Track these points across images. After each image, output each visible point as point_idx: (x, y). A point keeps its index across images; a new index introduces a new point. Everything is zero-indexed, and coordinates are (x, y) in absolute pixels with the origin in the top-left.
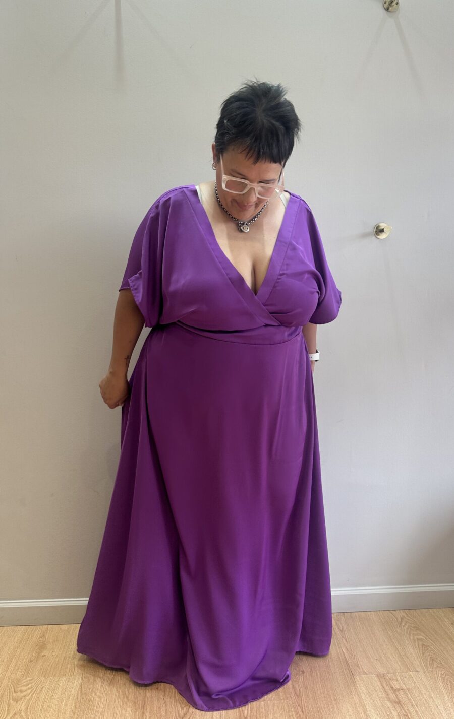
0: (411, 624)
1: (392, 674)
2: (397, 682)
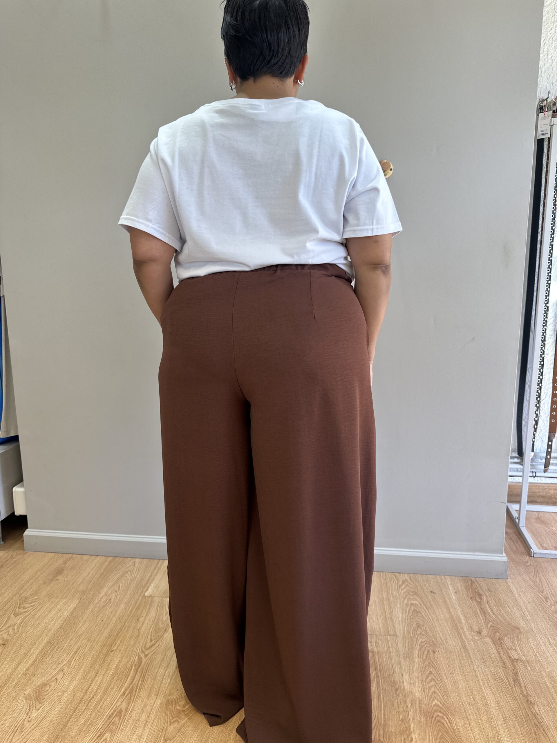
0: (410, 587)
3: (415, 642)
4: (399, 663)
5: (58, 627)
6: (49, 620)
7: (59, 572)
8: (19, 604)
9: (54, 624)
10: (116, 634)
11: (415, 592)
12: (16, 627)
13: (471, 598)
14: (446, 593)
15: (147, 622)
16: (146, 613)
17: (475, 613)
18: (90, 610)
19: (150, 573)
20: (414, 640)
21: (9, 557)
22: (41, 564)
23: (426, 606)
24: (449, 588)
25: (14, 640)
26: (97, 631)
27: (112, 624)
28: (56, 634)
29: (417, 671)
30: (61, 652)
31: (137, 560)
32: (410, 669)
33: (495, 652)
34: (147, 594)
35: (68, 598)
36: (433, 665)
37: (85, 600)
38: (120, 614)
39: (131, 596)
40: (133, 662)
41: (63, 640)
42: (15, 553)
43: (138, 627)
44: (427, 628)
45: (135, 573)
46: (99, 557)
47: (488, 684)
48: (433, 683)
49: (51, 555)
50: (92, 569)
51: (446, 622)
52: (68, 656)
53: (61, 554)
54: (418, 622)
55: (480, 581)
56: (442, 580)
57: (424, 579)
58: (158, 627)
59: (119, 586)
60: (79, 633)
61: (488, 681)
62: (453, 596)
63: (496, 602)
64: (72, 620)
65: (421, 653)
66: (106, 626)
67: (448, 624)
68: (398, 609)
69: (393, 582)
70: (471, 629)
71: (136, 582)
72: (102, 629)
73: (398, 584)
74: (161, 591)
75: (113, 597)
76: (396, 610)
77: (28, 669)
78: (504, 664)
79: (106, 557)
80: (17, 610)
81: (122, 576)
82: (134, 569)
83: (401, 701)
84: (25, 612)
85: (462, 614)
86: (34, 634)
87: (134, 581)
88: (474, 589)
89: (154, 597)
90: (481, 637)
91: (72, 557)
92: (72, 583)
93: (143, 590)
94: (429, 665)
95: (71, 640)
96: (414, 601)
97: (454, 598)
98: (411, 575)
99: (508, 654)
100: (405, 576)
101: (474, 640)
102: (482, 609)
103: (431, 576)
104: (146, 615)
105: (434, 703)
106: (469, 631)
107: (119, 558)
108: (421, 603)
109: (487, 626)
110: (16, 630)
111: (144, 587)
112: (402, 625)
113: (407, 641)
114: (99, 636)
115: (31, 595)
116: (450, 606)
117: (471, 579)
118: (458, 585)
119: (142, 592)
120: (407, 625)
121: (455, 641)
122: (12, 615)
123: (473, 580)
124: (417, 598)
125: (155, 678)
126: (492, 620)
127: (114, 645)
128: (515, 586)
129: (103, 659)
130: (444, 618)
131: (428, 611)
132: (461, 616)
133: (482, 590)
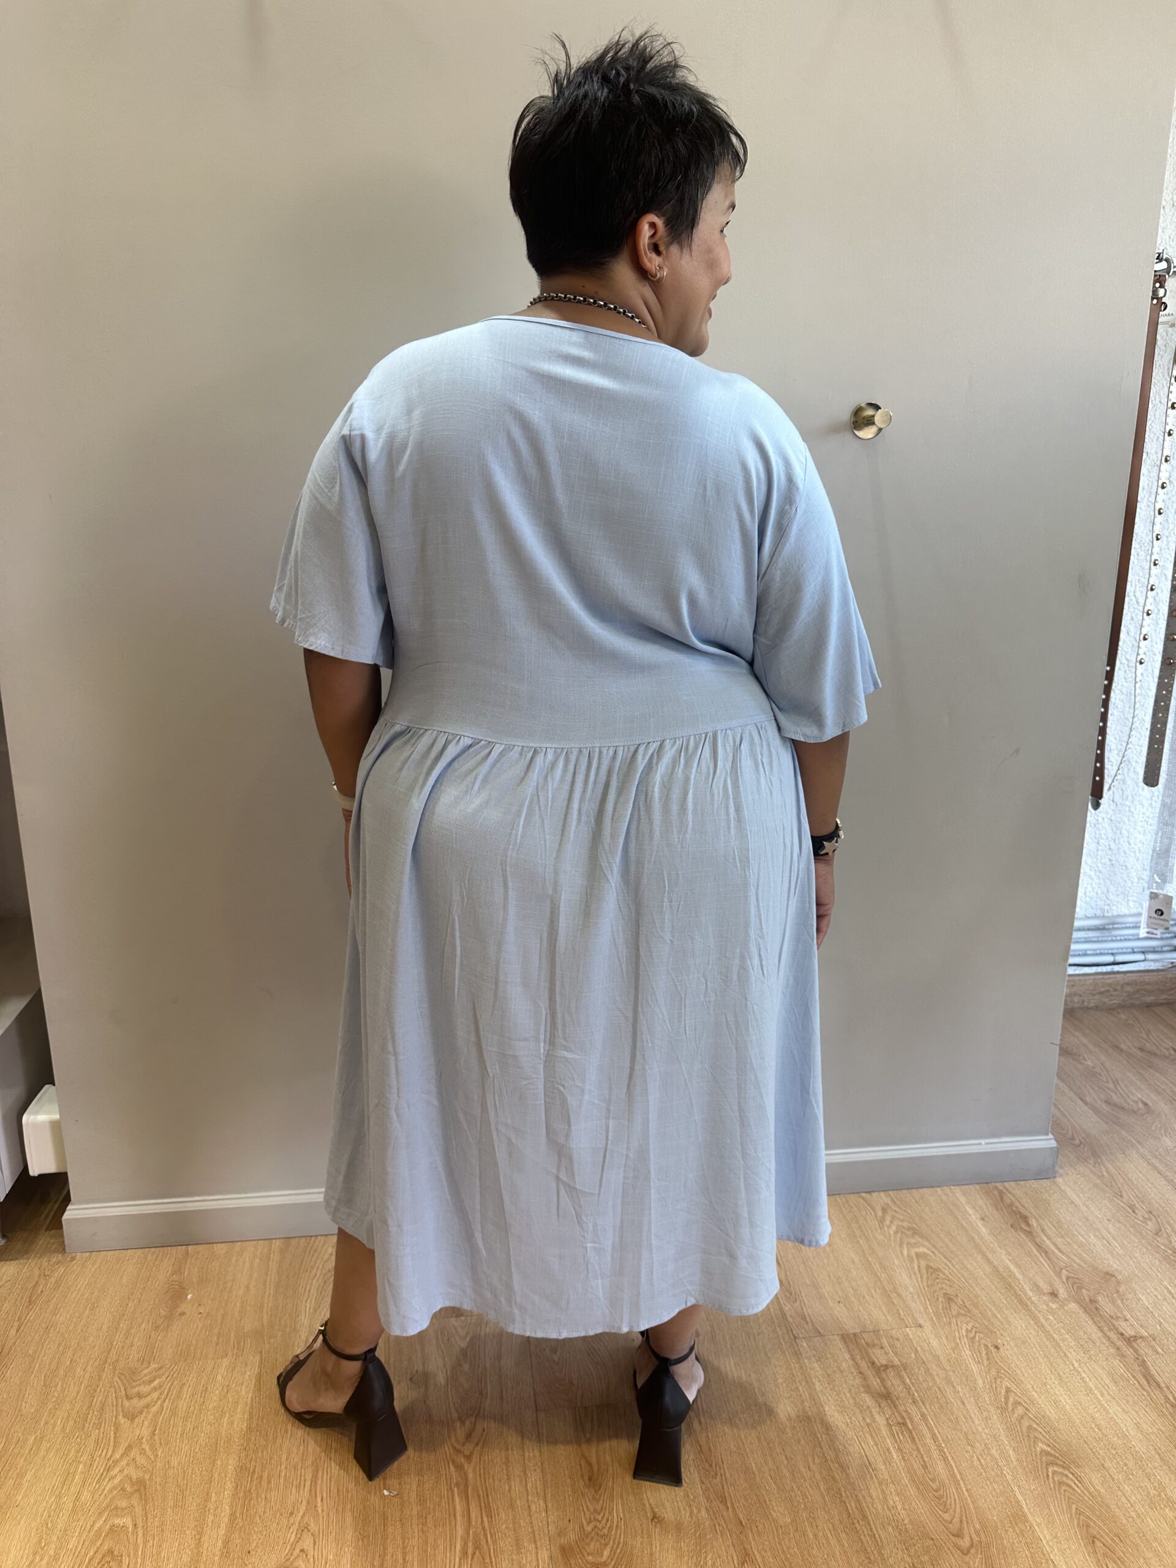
0: (902, 1221)
1: (871, 1334)
2: (883, 1351)
3: (957, 1333)
4: (949, 1381)
6: (213, 1415)
7: (176, 1294)
8: (122, 1389)
9: (231, 1423)
11: (914, 1229)
12: (145, 1447)
13: (1012, 1226)
14: (966, 1223)
17: (1031, 1254)
20: (953, 1329)
21: (37, 1274)
22: (125, 1280)
23: (945, 1257)
24: (966, 1210)
28: (248, 1444)
29: (985, 1390)
30: (281, 1487)
32: (971, 1390)
33: (1095, 1328)
35: (230, 1355)
37: (271, 1354)
41: (271, 1457)
42: (46, 1264)
43: (421, 1397)
44: (965, 1301)
47: (1109, 1394)
48: (1020, 1410)
49: (135, 1255)
50: (250, 1276)
51: (993, 1284)
52: (301, 1492)
53: (158, 1249)
54: (944, 1291)
55: (1014, 1189)
56: (946, 1195)
57: (917, 1199)
58: (460, 1389)
61: (1106, 1387)
62: (980, 1226)
63: (1055, 1227)
65: (975, 1353)
67: (996, 1287)
68: (900, 1270)
69: (867, 1214)
70: (1037, 1288)
73: (876, 1216)
76: (895, 1271)
77: (226, 1543)
78: (1118, 1349)
83: (985, 1457)
85: (1009, 1260)
88: (1009, 1206)
90: (1060, 1303)
91: (187, 1252)
92: (219, 1315)
94: (1000, 1374)
95: (289, 1454)
96: (918, 1247)
97: (984, 1230)
98: (890, 1192)
99: (1117, 1329)
100: (881, 1198)
101: (1052, 1312)
102: (1036, 1244)
103: (926, 1191)
105: (1038, 1449)
106: (1036, 1293)
107: (297, 1239)
108: (933, 1250)
109: (1061, 1278)
110: (148, 1452)
112: (920, 1301)
113: (942, 1332)
115: (141, 1360)
116: (985, 1248)
117: (996, 1187)
118: (980, 1202)
120: (929, 1301)
121: (1022, 1320)
122: (122, 1420)
123: (1000, 1188)
124: (920, 1240)
125: (511, 1505)
126: (1064, 1265)
128: (1073, 1190)
130: (984, 1274)
131: (952, 1265)
132: (1010, 1264)
133: (1023, 1207)
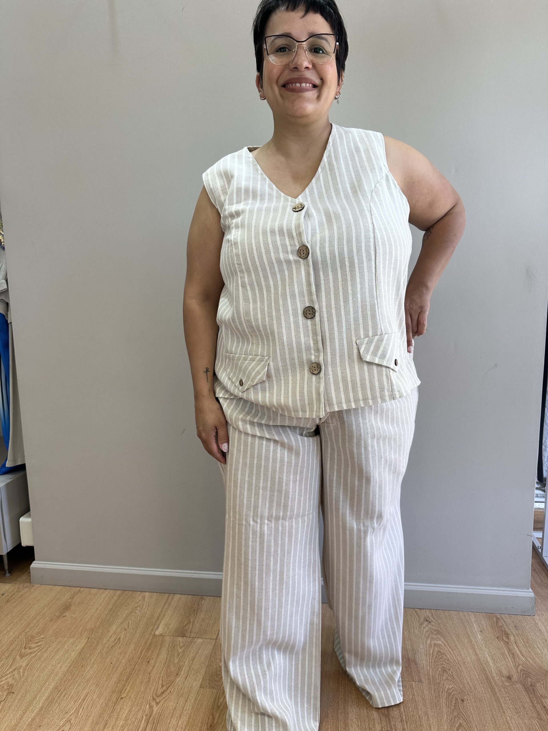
3: (442, 689)
4: (426, 714)
5: (65, 671)
6: (55, 662)
7: (67, 607)
8: (25, 644)
9: (61, 667)
10: (125, 678)
11: (438, 630)
12: (21, 670)
13: (497, 638)
14: (471, 632)
15: (157, 665)
16: (157, 654)
17: (503, 655)
18: (99, 651)
19: (160, 609)
20: (440, 686)
21: (16, 590)
22: (48, 599)
23: (450, 648)
24: (473, 625)
25: (19, 686)
26: (106, 675)
27: (121, 668)
28: (63, 678)
29: (446, 723)
30: (68, 699)
31: (147, 594)
32: (438, 721)
33: (528, 700)
34: (157, 633)
35: (75, 637)
36: (463, 716)
37: (93, 640)
38: (129, 656)
39: (141, 634)
40: (144, 710)
41: (70, 686)
42: (21, 586)
43: (149, 671)
44: (453, 673)
45: (145, 609)
46: (108, 591)
49: (58, 588)
50: (101, 604)
51: (474, 666)
52: (76, 703)
53: (68, 587)
54: (443, 666)
55: (506, 618)
56: (465, 616)
57: (446, 616)
58: (169, 671)
59: (129, 623)
60: (87, 677)
62: (478, 635)
63: (524, 642)
64: (80, 662)
65: (448, 701)
66: (115, 670)
67: (475, 668)
68: (421, 650)
69: (414, 619)
70: (500, 673)
71: (145, 619)
72: (111, 672)
73: (419, 621)
74: (172, 629)
75: (122, 637)
76: (419, 651)
77: (33, 720)
78: (539, 715)
79: (115, 591)
80: (23, 650)
81: (131, 612)
82: (144, 604)
84: (31, 653)
85: (489, 655)
86: (41, 679)
87: (144, 618)
88: (500, 627)
89: (165, 636)
90: (511, 683)
91: (80, 591)
92: (79, 619)
93: (153, 627)
94: (459, 716)
95: (79, 686)
96: (437, 641)
97: (480, 637)
98: (432, 610)
99: (542, 703)
100: (426, 612)
101: (505, 687)
102: (510, 650)
103: (454, 613)
104: (157, 656)
106: (498, 676)
107: (128, 592)
108: (445, 643)
109: (517, 670)
110: (21, 673)
111: (155, 625)
112: (427, 669)
113: (433, 687)
114: (107, 682)
115: (38, 633)
116: (476, 647)
117: (496, 616)
118: (483, 622)
119: (152, 630)
120: (432, 669)
121: (484, 688)
122: (18, 657)
123: (498, 617)
124: (440, 637)
126: (522, 663)
127: (123, 691)
128: (543, 623)
129: (112, 708)
130: (471, 660)
131: (453, 653)
132: (489, 658)
133: (509, 629)
